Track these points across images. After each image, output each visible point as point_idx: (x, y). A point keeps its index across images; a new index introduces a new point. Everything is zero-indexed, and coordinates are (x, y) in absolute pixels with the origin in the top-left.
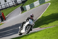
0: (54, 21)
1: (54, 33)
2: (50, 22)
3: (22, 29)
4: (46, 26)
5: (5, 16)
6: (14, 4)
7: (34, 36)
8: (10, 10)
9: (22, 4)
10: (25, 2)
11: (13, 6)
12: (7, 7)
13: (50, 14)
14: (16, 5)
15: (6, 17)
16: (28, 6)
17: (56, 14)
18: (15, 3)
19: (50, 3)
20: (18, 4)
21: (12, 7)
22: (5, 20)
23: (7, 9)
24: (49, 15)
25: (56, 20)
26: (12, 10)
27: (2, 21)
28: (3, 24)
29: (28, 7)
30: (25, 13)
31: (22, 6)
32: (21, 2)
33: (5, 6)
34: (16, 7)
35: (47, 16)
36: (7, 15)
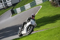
0: (46, 24)
1: (45, 37)
2: (41, 26)
3: (23, 30)
4: (37, 30)
6: (4, 7)
9: (13, 7)
10: (15, 5)
11: (3, 9)
13: (42, 17)
14: (6, 8)
16: (19, 8)
17: (47, 17)
18: (5, 5)
19: (41, 6)
20: (8, 7)
24: (40, 18)
25: (47, 23)
26: (2, 13)
29: (18, 10)
30: (15, 16)
31: (12, 9)
32: (12, 5)
34: (6, 10)
35: (38, 19)
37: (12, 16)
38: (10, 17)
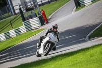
5: (47, 16)
7: (98, 51)
8: (56, 5)
15: (49, 18)
22: (47, 23)
27: (42, 25)
36: (50, 15)
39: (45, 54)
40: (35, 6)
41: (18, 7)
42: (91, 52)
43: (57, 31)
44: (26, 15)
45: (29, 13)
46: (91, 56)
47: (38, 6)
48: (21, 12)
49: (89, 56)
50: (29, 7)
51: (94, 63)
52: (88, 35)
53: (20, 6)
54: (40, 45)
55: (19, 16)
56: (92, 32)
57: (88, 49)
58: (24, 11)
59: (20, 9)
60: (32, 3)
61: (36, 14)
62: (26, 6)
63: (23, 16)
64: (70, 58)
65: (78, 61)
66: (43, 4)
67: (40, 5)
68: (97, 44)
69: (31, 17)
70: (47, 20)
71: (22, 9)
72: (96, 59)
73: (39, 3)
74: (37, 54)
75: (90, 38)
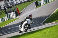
12: (22, 3)
21: (27, 3)
23: (22, 4)
26: (27, 6)
28: (17, 19)
33: (20, 2)
37: (36, 8)
38: (34, 9)
39: (25, 31)
40: (13, 5)
41: (3, 6)
42: (45, 31)
43: (31, 18)
44: (8, 10)
45: (10, 9)
46: (44, 33)
47: (14, 6)
48: (5, 9)
49: (43, 34)
50: (9, 6)
51: (46, 37)
52: (43, 22)
53: (4, 5)
54: (21, 26)
55: (4, 11)
56: (45, 20)
57: (43, 29)
58: (7, 8)
59: (4, 7)
60: (11, 4)
61: (13, 10)
62: (8, 5)
63: (6, 11)
64: (33, 34)
65: (37, 36)
66: (17, 5)
67: (15, 5)
68: (48, 27)
69: (10, 12)
70: (20, 13)
71: (5, 7)
72: (47, 35)
73: (15, 4)
74: (19, 31)
75: (44, 23)
